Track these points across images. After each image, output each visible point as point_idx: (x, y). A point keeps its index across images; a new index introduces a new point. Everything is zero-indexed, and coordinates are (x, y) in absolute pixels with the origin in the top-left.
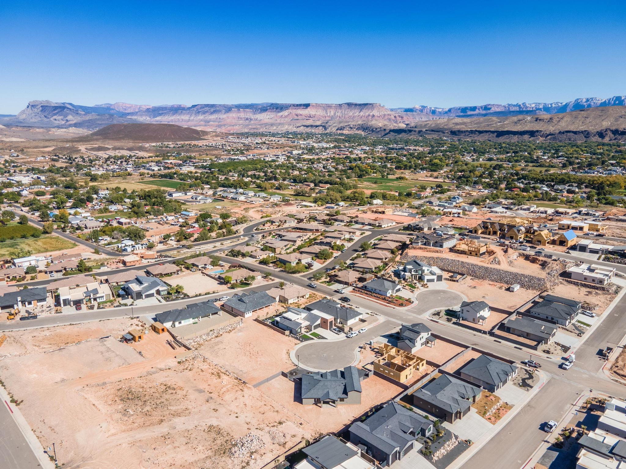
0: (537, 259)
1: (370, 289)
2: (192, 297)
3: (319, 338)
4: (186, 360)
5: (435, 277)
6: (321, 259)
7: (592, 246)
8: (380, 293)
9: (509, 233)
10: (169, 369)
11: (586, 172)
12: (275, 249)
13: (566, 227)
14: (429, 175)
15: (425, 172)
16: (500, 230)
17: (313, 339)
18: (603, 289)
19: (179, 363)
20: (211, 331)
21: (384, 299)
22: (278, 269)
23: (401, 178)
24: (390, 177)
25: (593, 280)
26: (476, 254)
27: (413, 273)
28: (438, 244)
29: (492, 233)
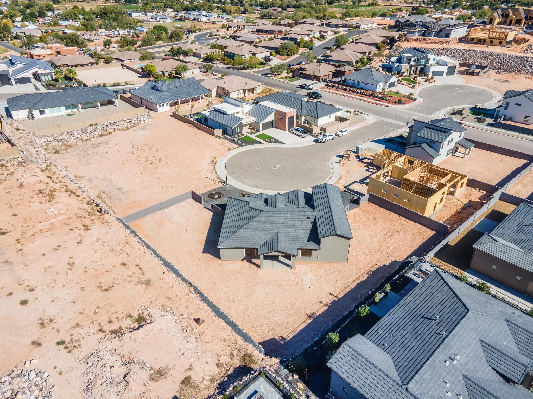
1: (350, 82)
3: (270, 142)
5: (445, 69)
8: (365, 87)
16: (526, 18)
17: (260, 143)
20: (91, 125)
21: (372, 96)
23: (373, 4)
24: (362, 4)
26: (500, 43)
27: (412, 63)
28: (443, 33)
29: (513, 22)
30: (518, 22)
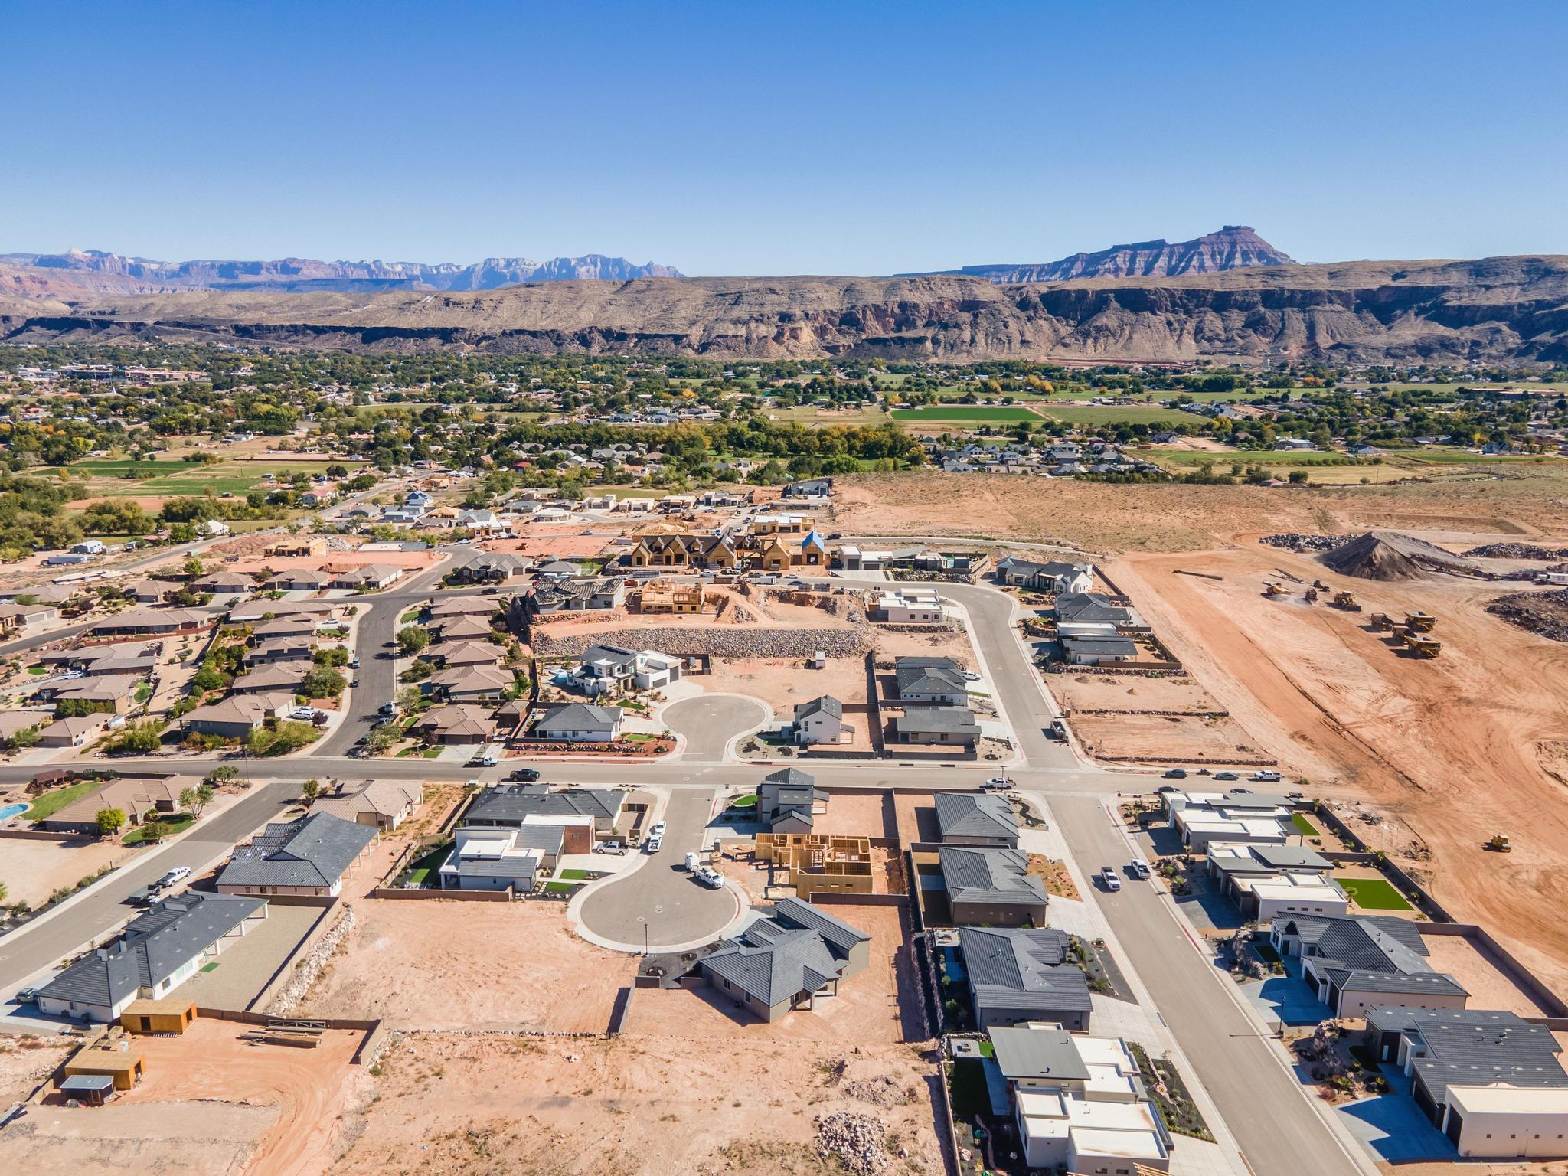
0: (809, 597)
1: (557, 734)
2: (42, 910)
3: (594, 878)
4: (382, 1058)
5: (666, 674)
6: (322, 697)
7: (868, 556)
8: (591, 736)
9: (714, 553)
10: (377, 1100)
11: (616, 419)
12: (113, 701)
13: (769, 529)
14: (276, 446)
15: (251, 437)
16: (688, 548)
17: (580, 886)
18: (944, 629)
19: (375, 1072)
20: (298, 965)
21: (610, 749)
22: (214, 755)
23: (198, 459)
24: (160, 456)
25: (926, 617)
26: (694, 608)
27: (618, 675)
28: (600, 601)
29: (673, 559)
30: (680, 559)
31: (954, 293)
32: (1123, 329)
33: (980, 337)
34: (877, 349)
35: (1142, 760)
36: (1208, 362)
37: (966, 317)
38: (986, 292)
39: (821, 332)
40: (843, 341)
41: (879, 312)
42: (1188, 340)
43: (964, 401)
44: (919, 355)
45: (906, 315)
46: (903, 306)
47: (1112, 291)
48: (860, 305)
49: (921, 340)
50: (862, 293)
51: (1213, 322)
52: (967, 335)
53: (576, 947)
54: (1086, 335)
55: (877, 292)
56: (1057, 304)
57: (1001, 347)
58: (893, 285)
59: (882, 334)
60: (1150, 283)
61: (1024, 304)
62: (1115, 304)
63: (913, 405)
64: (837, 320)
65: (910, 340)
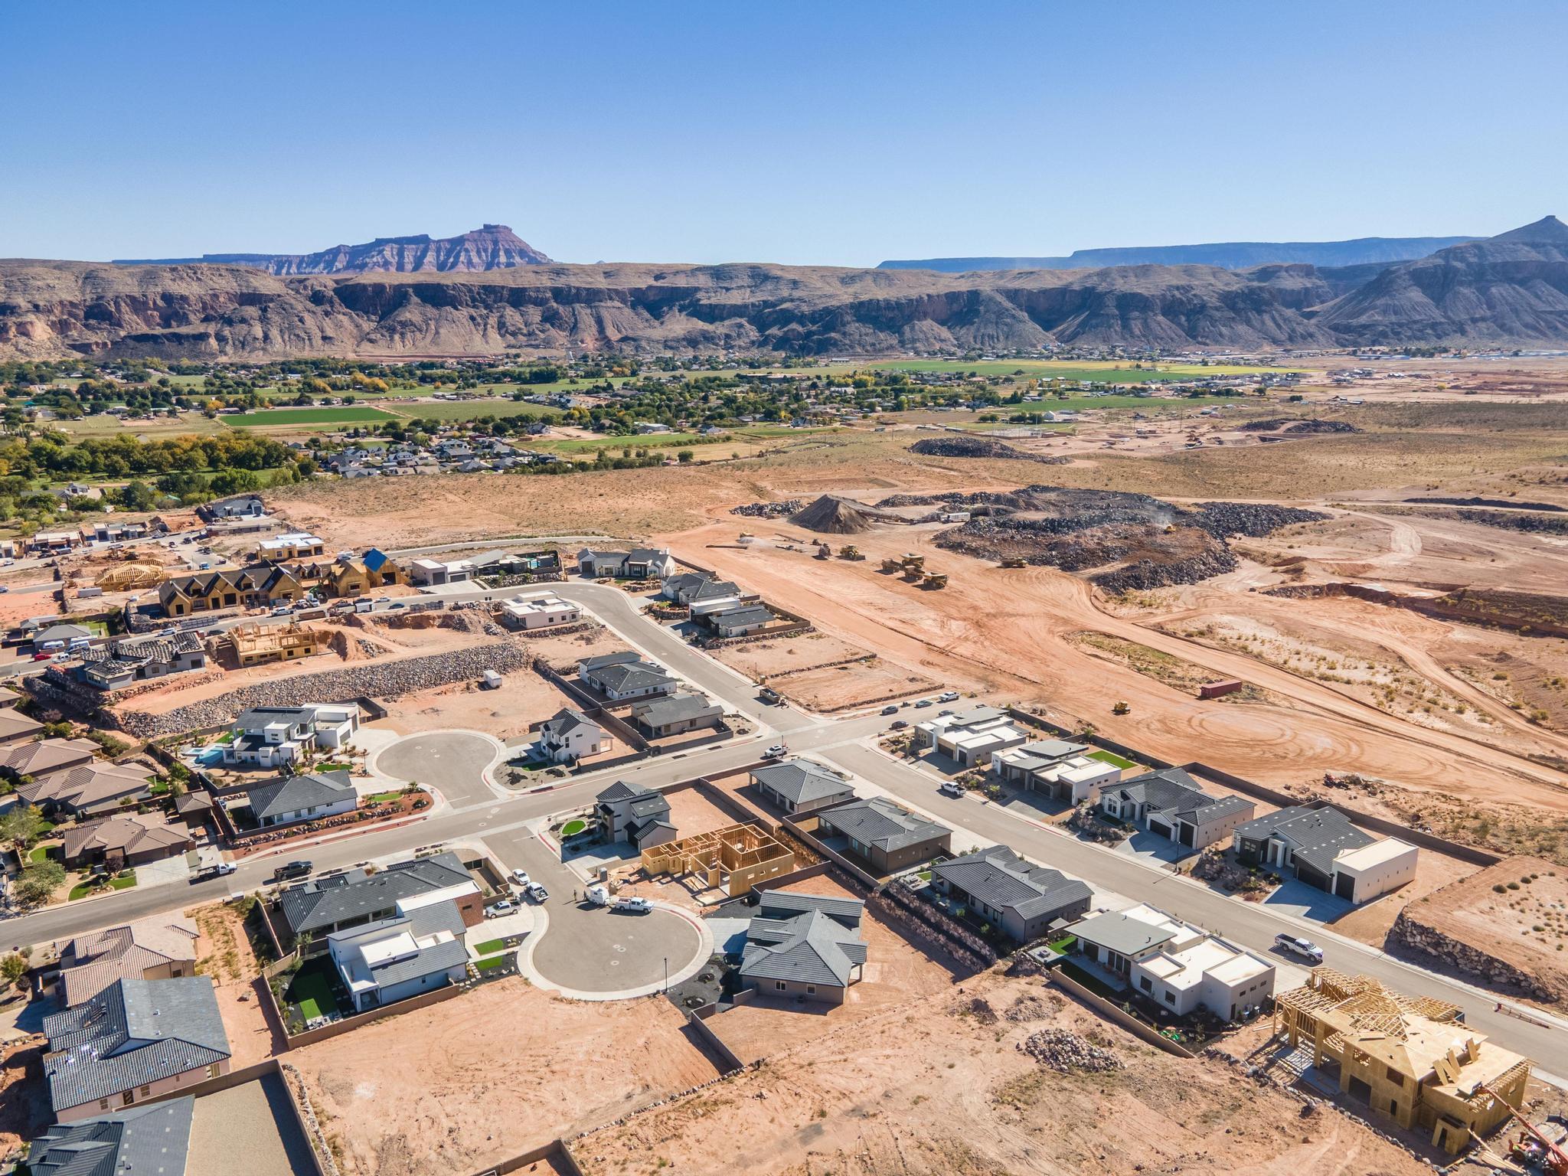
3: (517, 943)
16: (238, 586)
17: (514, 953)
18: (584, 627)
25: (564, 618)
26: (307, 651)
27: (297, 737)
31: (227, 284)
32: (428, 325)
33: (274, 333)
34: (147, 347)
35: (854, 705)
36: (517, 356)
37: (252, 311)
38: (268, 284)
39: (61, 327)
40: (93, 338)
41: (138, 305)
42: (493, 334)
43: (299, 402)
44: (204, 354)
45: (173, 308)
46: (167, 297)
47: (409, 286)
48: (110, 295)
49: (202, 337)
50: (110, 282)
51: (512, 316)
52: (258, 331)
53: (583, 1009)
54: (392, 330)
55: (130, 281)
56: (353, 297)
57: (301, 344)
58: (149, 271)
59: (144, 329)
60: (447, 279)
61: (317, 298)
62: (415, 299)
63: (242, 409)
64: (82, 314)
65: (187, 337)
